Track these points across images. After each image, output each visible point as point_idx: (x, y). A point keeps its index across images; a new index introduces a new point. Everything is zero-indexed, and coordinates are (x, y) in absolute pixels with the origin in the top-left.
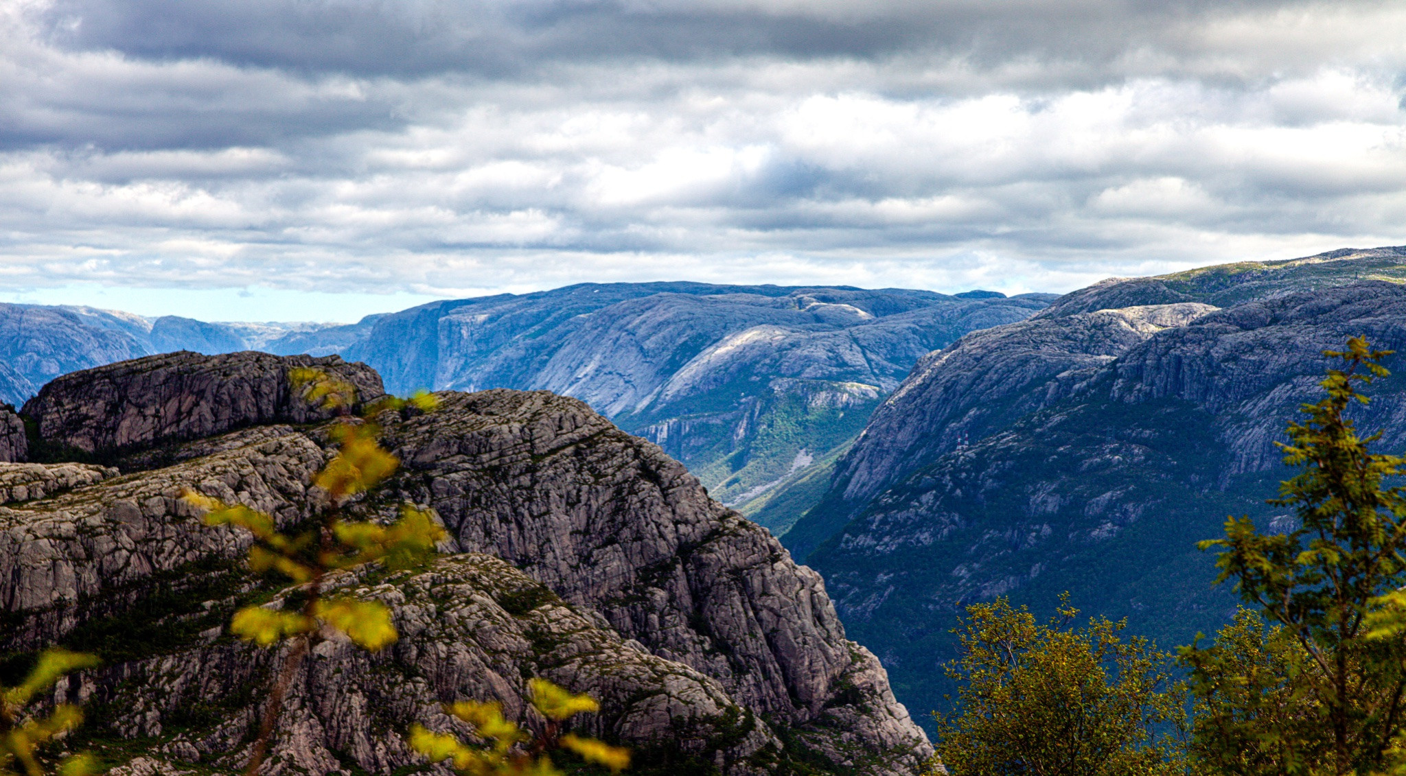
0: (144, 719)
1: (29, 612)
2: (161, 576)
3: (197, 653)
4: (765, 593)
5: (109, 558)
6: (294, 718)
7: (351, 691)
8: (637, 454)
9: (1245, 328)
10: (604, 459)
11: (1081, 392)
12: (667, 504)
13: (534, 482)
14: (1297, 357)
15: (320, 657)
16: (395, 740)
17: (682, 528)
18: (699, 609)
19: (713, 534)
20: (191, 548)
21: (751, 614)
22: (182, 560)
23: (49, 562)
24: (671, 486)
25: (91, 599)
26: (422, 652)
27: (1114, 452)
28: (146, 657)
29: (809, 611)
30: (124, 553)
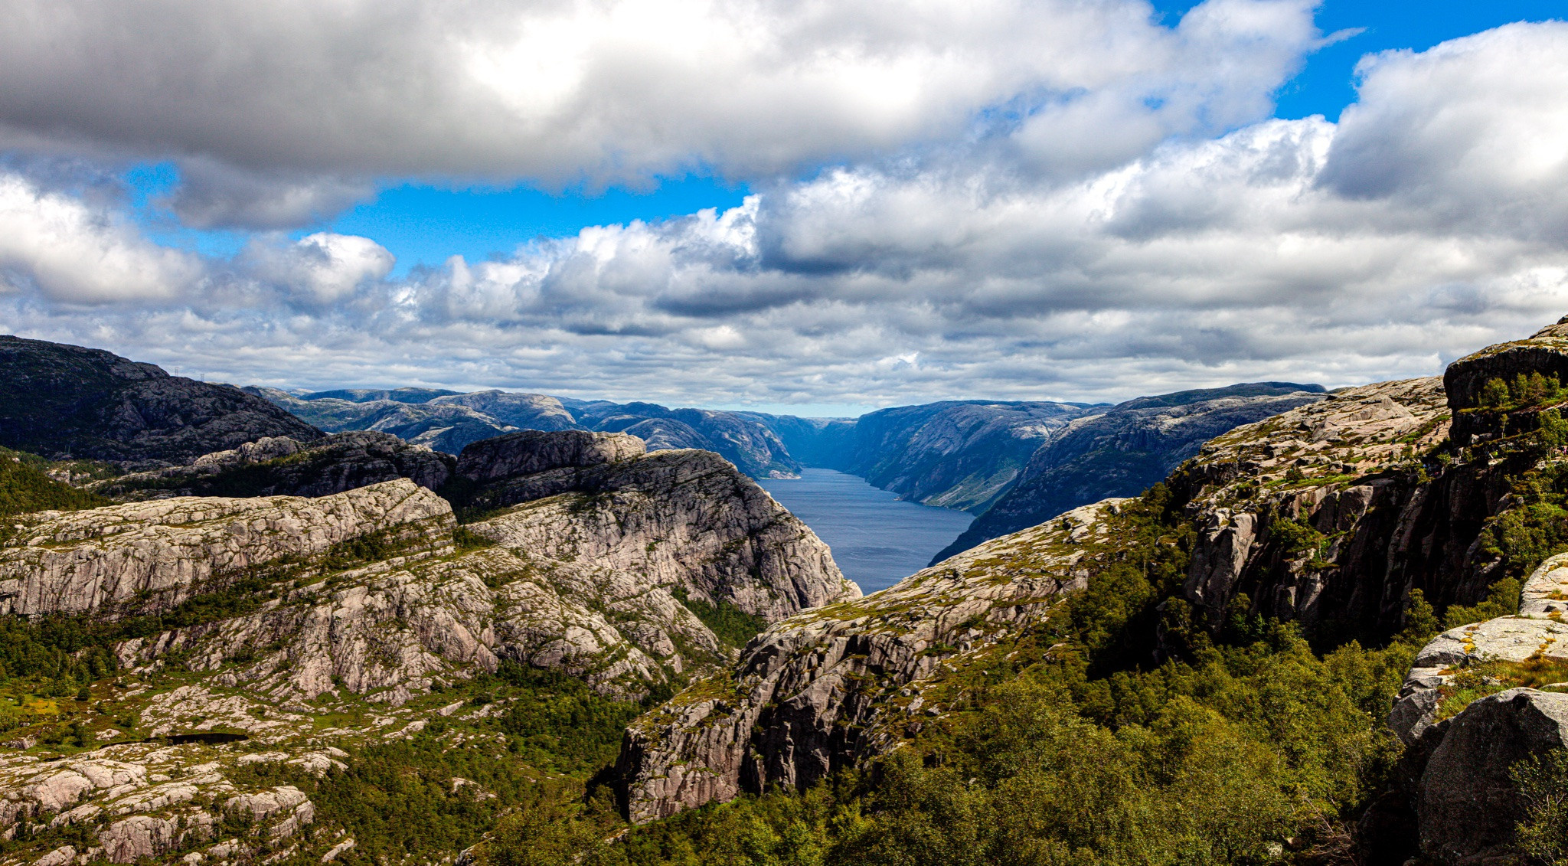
0: (209, 660)
1: (156, 591)
2: (252, 567)
3: (259, 616)
4: (794, 555)
5: (220, 557)
6: (310, 657)
7: (357, 639)
8: (734, 482)
9: (1174, 417)
10: (713, 485)
11: (1102, 446)
12: (745, 508)
13: (670, 497)
14: (1197, 430)
15: (338, 618)
16: (378, 670)
17: (752, 521)
18: (758, 564)
19: (770, 524)
20: (278, 549)
21: (784, 567)
22: (270, 558)
23: (176, 560)
24: (750, 499)
25: (202, 582)
26: (413, 613)
27: (1114, 473)
28: (223, 618)
29: (818, 564)
30: (231, 553)
